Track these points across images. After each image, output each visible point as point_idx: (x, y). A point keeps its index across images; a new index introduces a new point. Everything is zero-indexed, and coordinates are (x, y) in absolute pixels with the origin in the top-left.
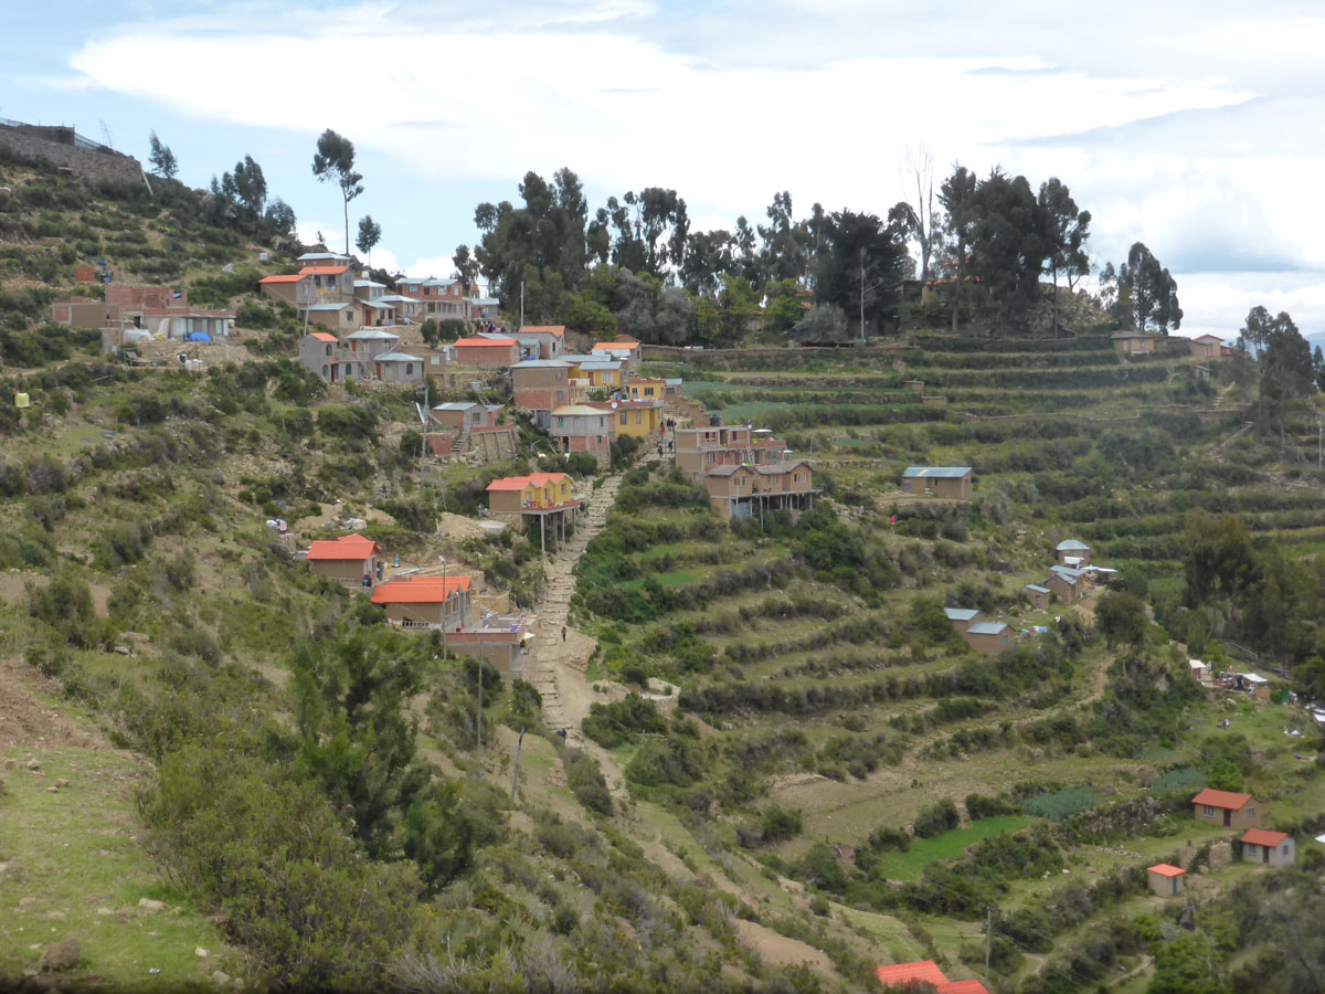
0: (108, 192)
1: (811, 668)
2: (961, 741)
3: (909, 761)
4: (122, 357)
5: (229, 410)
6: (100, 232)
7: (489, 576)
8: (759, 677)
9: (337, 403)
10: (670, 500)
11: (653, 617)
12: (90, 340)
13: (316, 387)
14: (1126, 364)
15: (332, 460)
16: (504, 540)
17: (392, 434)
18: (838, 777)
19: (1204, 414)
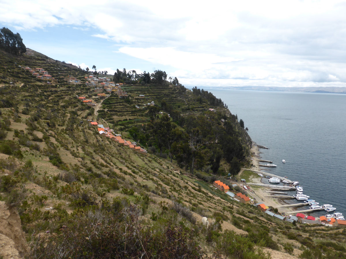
0: (74, 69)
1: (121, 109)
2: (132, 115)
3: (126, 116)
4: (69, 83)
5: (77, 87)
6: (72, 73)
7: (95, 101)
8: (115, 109)
9: (88, 87)
10: (115, 96)
11: (108, 104)
12: (67, 82)
13: (86, 86)
15: (85, 91)
16: (98, 98)
17: (91, 90)
18: (119, 117)
19: (174, 92)
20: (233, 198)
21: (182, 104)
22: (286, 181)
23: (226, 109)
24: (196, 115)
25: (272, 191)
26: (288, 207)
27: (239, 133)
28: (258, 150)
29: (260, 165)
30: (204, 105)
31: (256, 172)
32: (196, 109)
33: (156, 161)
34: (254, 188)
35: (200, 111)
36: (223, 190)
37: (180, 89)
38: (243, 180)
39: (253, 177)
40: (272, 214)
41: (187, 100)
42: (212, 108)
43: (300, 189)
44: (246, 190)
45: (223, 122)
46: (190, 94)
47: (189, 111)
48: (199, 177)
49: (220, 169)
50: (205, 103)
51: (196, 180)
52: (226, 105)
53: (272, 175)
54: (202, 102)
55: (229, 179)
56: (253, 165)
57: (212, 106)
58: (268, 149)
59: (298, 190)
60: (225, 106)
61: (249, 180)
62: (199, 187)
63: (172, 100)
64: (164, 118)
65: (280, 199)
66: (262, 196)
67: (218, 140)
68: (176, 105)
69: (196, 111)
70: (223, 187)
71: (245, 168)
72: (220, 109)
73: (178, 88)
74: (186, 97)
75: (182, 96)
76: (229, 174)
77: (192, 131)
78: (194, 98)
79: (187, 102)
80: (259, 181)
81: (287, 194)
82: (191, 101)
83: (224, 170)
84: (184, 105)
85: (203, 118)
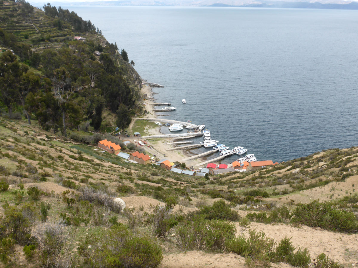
14: (4, 6)
19: (15, 14)
20: (128, 160)
21: (30, 32)
22: (190, 126)
23: (100, 35)
24: (56, 47)
25: (174, 141)
26: (196, 159)
27: (122, 69)
28: (150, 90)
29: (156, 110)
30: (66, 33)
31: (152, 120)
32: (54, 39)
33: (5, 127)
34: (152, 142)
35: (61, 42)
36: (113, 152)
37: (23, 7)
38: (136, 133)
39: (149, 128)
40: (179, 171)
41: (38, 25)
42: (79, 35)
43: (207, 133)
44: (143, 146)
45: (97, 55)
46: (42, 15)
47: (44, 42)
48: (75, 139)
49: (103, 123)
50: (67, 28)
51: (73, 145)
52: (98, 30)
53: (173, 121)
54: (63, 27)
55: (118, 135)
56: (147, 111)
57: (78, 33)
58: (163, 87)
59: (205, 135)
60: (98, 32)
61: (144, 132)
62: (80, 153)
63: (14, 26)
64: (6, 57)
65: (185, 151)
66: (163, 150)
67: (95, 83)
68: (21, 35)
69: (55, 43)
70: (112, 147)
71: (137, 117)
72: (91, 36)
73: (19, 7)
74: (36, 21)
75: (28, 19)
76: (117, 128)
77: (55, 73)
78: (49, 22)
79: (38, 29)
80: (158, 132)
81: (192, 143)
82: (44, 26)
83: (110, 124)
84: (34, 33)
85: (67, 53)
